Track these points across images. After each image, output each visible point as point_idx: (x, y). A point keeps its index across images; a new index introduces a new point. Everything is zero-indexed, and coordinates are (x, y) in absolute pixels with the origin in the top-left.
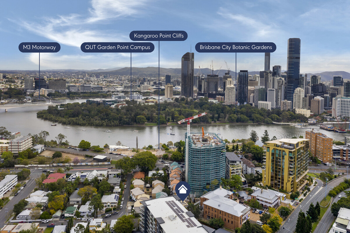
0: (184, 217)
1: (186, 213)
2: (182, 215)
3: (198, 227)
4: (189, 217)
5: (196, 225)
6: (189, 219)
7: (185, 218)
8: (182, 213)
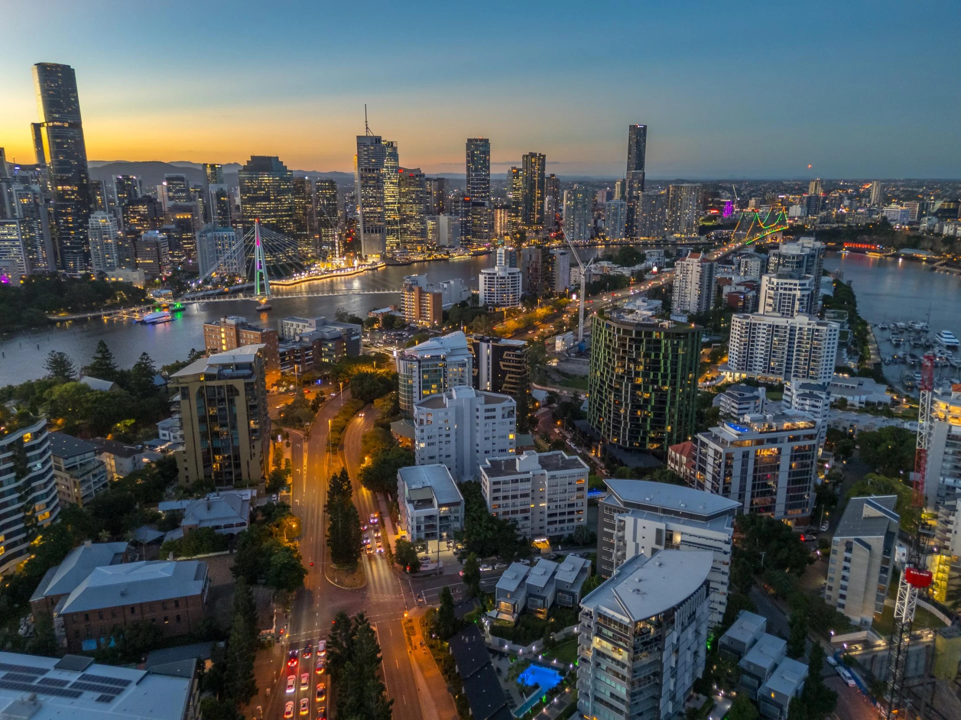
0: (64, 683)
1: (57, 667)
2: (45, 681)
3: (138, 684)
4: (80, 675)
5: (126, 683)
6: (84, 677)
7: (69, 685)
8: (41, 678)
